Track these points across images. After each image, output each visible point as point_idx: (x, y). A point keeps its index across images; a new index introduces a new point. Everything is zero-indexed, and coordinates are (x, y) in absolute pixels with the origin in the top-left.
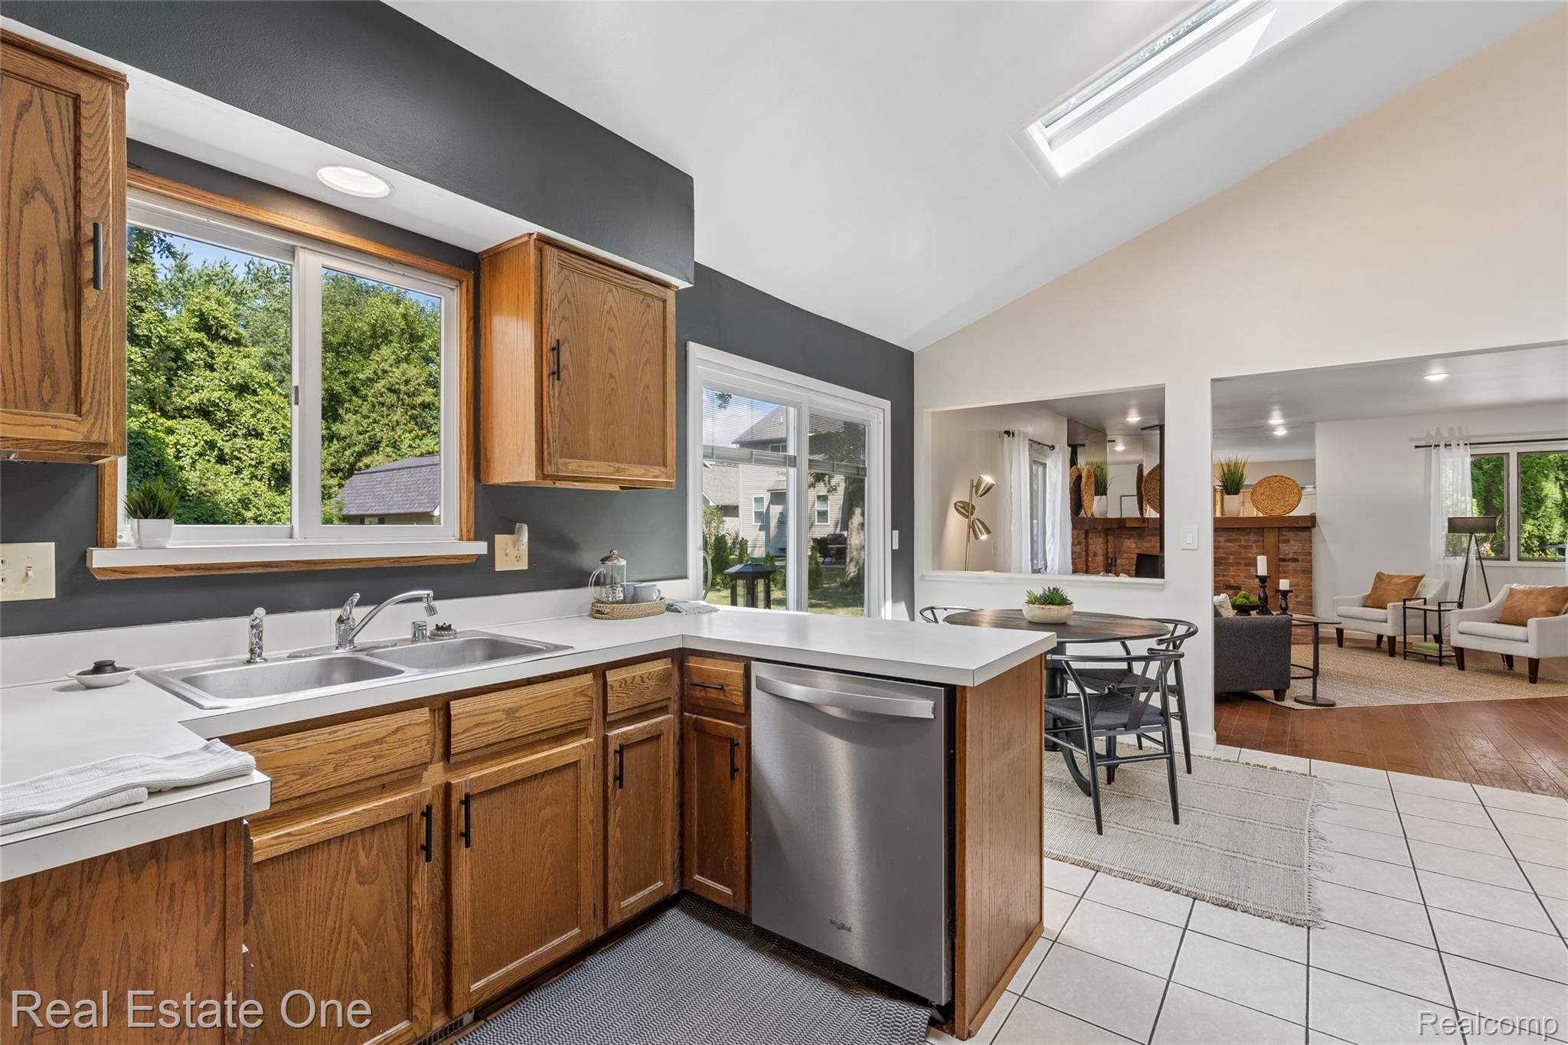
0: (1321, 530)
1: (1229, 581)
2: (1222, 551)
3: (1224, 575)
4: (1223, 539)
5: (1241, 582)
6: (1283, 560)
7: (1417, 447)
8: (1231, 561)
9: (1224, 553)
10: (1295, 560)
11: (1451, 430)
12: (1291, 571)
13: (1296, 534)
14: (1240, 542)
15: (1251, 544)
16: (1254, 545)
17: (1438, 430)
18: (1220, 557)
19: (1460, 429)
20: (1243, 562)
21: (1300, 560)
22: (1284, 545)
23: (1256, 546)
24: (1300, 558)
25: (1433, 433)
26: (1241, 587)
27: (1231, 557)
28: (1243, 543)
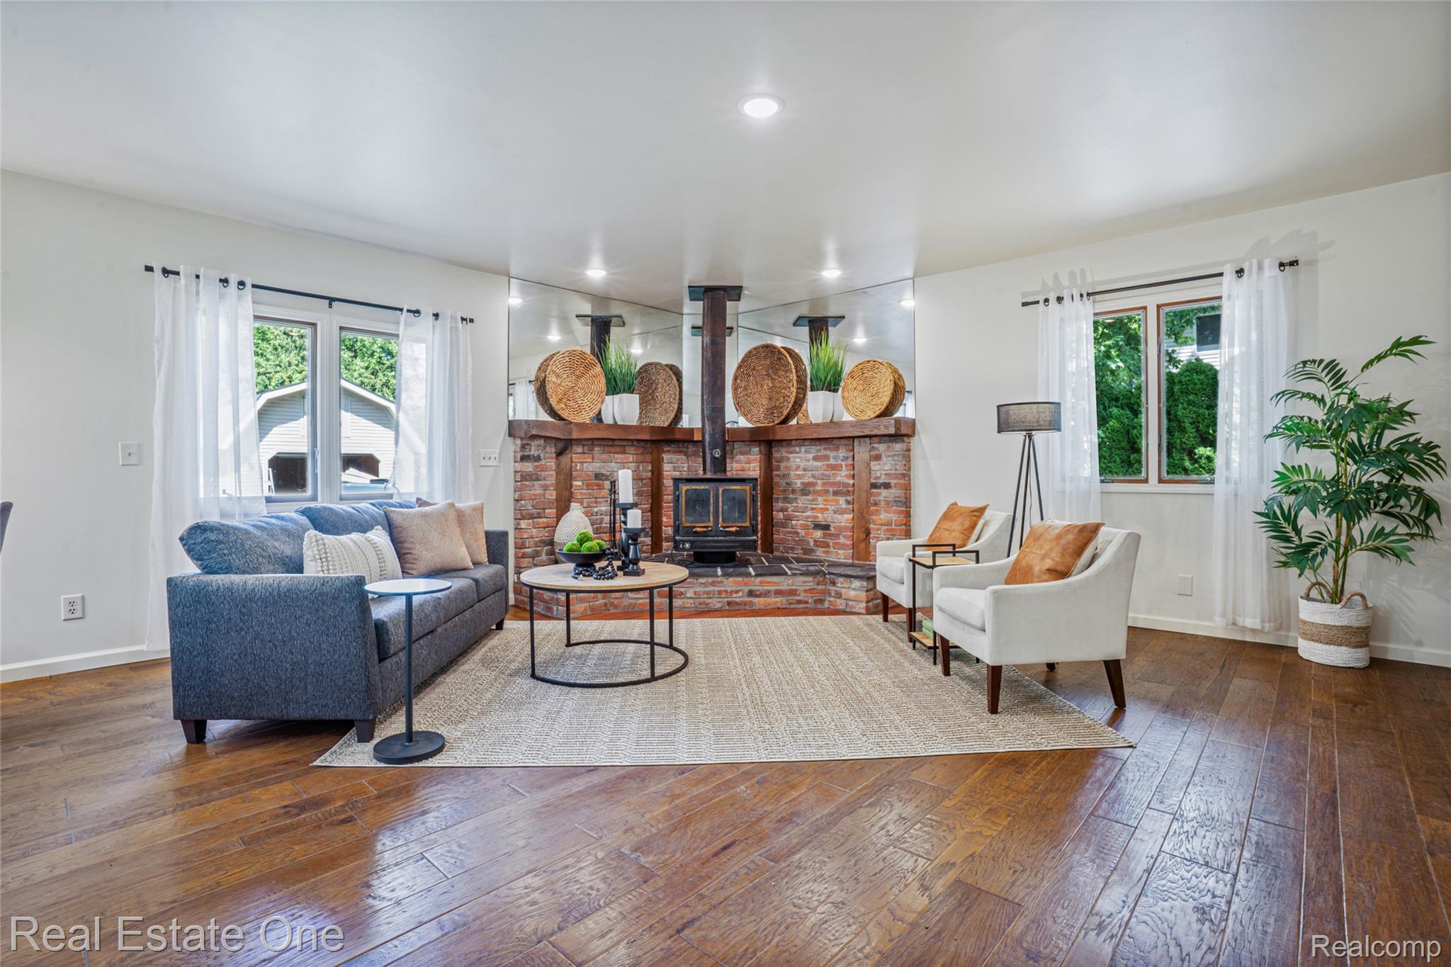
0: (920, 439)
1: (817, 517)
2: (810, 473)
3: (813, 509)
4: (810, 456)
5: (829, 519)
6: (874, 486)
7: (1024, 304)
8: (819, 488)
9: (813, 476)
10: (887, 486)
11: (1072, 274)
12: (883, 503)
13: (889, 447)
14: (829, 460)
15: (840, 462)
16: (843, 464)
17: (1056, 276)
18: (809, 483)
19: (1083, 273)
20: (831, 489)
21: (892, 485)
22: (875, 463)
23: (846, 466)
24: (893, 482)
25: (1050, 283)
26: (830, 526)
27: (819, 482)
28: (832, 462)
